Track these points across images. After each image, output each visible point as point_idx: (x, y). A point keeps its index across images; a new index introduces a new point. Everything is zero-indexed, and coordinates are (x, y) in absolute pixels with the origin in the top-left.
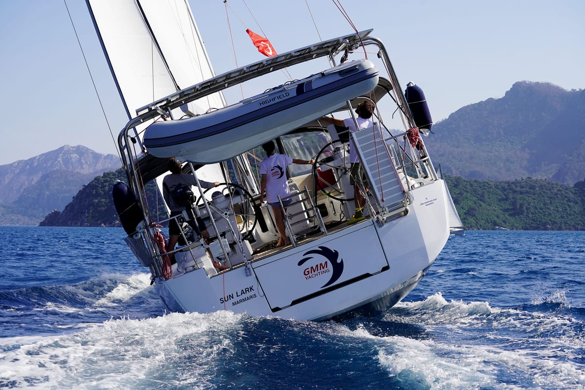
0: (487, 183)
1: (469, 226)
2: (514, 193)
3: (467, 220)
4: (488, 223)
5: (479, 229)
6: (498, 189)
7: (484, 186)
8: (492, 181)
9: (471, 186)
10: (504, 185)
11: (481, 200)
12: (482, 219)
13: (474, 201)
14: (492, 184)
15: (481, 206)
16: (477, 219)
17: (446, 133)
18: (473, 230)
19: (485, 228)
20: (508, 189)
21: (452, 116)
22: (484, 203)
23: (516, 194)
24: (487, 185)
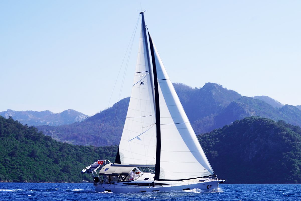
0: (89, 148)
1: (61, 179)
2: (107, 156)
3: (61, 175)
4: (80, 178)
5: (70, 182)
6: (97, 152)
7: (86, 150)
8: (93, 147)
9: (76, 150)
10: (101, 150)
11: (78, 161)
12: (75, 175)
13: (72, 161)
14: (93, 148)
15: (76, 164)
16: (70, 174)
17: (110, 116)
18: (64, 183)
19: (76, 181)
20: (103, 152)
21: (115, 105)
22: (81, 162)
23: (108, 156)
24: (88, 149)
